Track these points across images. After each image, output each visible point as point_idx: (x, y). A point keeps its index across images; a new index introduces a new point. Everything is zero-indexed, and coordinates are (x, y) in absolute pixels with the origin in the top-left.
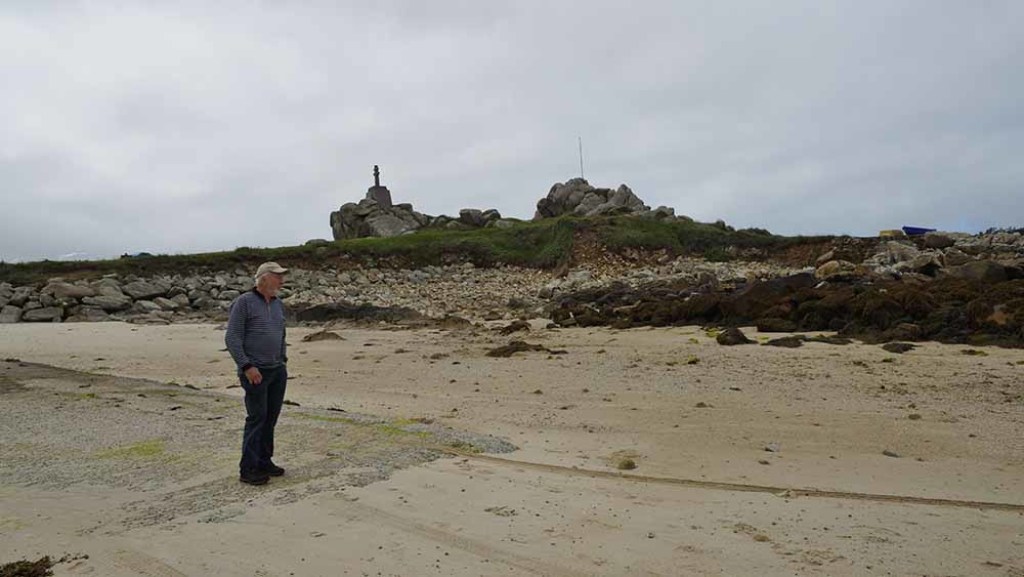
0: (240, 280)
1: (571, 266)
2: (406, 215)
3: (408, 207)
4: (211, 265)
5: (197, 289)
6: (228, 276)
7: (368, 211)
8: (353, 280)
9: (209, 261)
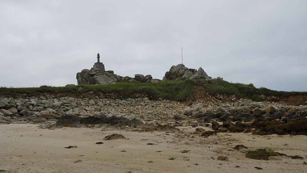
0: (44, 101)
1: (193, 101)
2: (111, 75)
3: (112, 72)
4: (28, 93)
5: (21, 105)
6: (36, 99)
7: (95, 73)
8: (96, 104)
9: (27, 92)
